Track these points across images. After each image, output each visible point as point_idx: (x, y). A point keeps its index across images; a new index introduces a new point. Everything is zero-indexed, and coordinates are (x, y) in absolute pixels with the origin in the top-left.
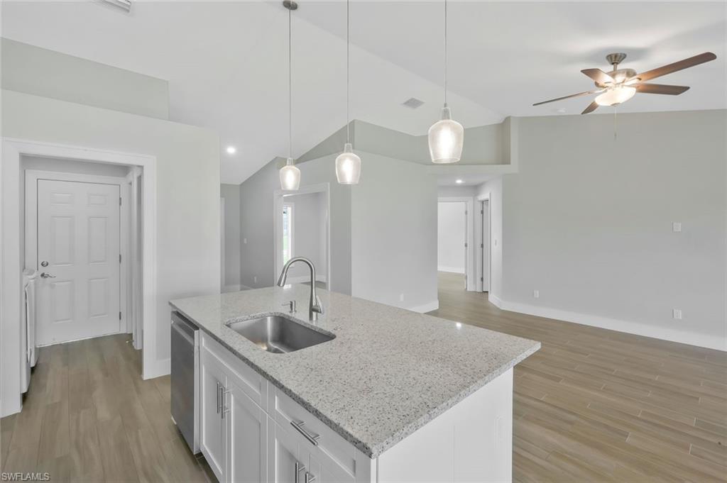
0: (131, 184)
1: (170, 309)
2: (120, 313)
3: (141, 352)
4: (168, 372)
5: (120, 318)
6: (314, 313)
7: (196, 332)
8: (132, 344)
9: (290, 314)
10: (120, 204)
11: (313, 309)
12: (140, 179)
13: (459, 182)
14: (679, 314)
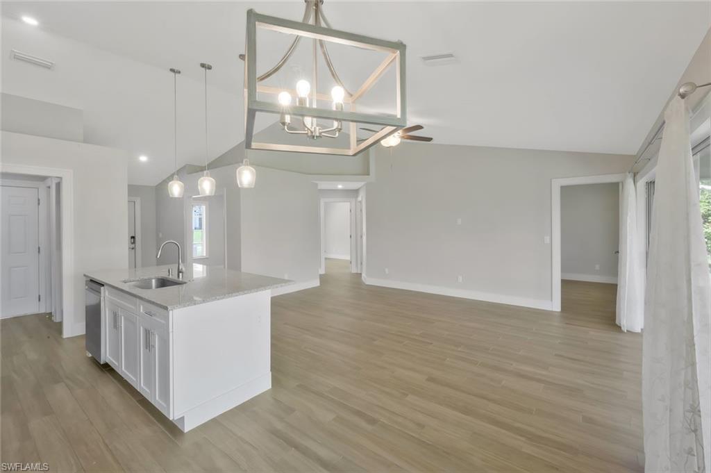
0: (49, 187)
1: (85, 279)
2: (39, 296)
3: (61, 324)
4: (83, 332)
5: (39, 300)
6: (181, 274)
7: (102, 288)
8: (51, 319)
9: (167, 277)
10: (39, 204)
11: (179, 272)
12: (58, 186)
13: (340, 187)
14: (460, 279)
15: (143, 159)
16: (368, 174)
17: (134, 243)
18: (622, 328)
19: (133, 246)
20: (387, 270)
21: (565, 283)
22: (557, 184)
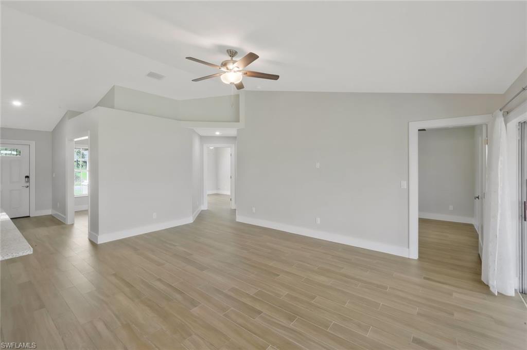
13: (218, 133)
14: (319, 221)
15: (17, 103)
16: (239, 122)
17: (28, 181)
18: (491, 289)
19: (28, 184)
20: (254, 209)
21: (422, 221)
22: (414, 127)
